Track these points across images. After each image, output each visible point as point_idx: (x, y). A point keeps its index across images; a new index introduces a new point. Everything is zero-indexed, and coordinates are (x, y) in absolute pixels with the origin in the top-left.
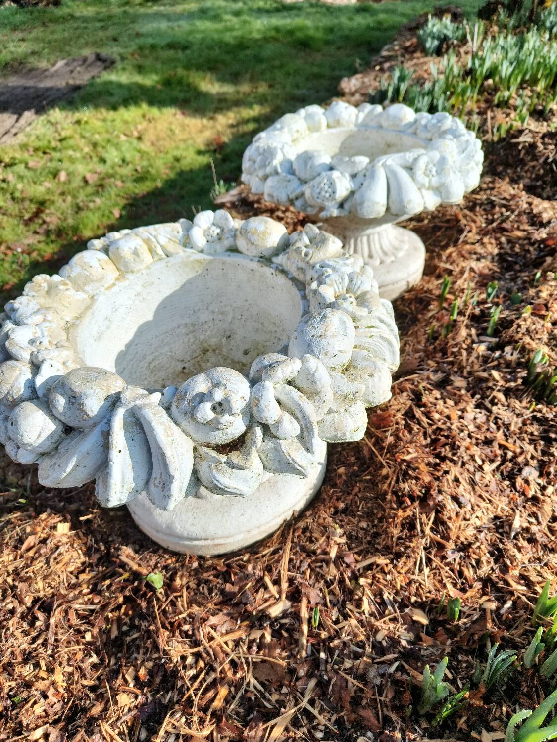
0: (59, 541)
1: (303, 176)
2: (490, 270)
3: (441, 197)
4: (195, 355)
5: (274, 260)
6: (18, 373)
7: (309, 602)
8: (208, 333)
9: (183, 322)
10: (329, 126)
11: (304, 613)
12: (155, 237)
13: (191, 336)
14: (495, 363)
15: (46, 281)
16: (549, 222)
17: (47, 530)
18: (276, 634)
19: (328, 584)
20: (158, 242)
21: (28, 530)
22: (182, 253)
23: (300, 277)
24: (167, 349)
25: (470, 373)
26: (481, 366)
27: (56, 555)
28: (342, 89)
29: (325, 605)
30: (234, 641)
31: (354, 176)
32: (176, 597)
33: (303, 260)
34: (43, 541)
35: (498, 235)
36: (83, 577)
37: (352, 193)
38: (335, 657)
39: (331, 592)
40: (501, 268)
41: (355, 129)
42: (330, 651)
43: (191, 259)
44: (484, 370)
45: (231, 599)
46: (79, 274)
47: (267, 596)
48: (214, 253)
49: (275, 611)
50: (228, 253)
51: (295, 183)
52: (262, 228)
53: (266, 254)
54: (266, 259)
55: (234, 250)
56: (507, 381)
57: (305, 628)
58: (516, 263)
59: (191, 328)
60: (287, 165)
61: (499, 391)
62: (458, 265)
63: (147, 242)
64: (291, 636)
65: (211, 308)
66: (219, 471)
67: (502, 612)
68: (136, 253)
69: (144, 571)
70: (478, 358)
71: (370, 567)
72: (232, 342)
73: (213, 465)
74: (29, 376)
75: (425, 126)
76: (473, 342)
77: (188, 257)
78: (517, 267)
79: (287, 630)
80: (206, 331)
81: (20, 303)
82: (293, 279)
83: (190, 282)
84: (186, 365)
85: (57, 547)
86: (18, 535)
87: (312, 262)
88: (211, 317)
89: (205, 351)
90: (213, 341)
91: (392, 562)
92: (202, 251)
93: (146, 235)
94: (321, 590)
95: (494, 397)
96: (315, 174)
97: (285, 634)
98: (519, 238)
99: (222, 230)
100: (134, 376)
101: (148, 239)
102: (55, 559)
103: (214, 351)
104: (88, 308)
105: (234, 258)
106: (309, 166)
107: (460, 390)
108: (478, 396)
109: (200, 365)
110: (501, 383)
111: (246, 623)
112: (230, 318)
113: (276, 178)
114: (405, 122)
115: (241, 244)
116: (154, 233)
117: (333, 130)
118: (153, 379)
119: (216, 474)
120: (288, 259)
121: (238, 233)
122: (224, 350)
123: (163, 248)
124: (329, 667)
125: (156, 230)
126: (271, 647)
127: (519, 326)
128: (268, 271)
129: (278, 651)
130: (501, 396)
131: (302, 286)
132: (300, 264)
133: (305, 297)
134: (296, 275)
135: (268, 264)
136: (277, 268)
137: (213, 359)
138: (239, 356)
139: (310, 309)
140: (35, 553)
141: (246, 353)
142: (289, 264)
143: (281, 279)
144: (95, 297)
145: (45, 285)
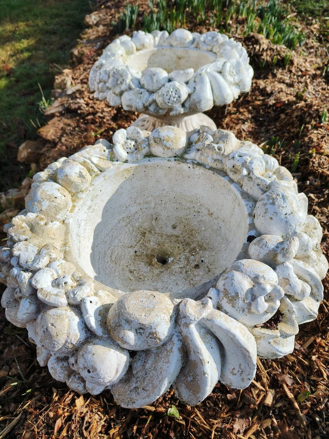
0: (82, 413)
1: (151, 88)
2: (252, 128)
3: (240, 88)
4: (138, 239)
5: (187, 156)
7: (287, 385)
8: (140, 220)
9: (121, 217)
10: (137, 50)
11: (291, 395)
12: (90, 159)
13: (129, 226)
14: (309, 189)
15: (23, 221)
16: (272, 93)
17: (67, 408)
18: (279, 417)
19: (292, 368)
20: (92, 163)
21: (51, 414)
22: (112, 167)
23: (219, 166)
24: (117, 241)
27: (85, 426)
28: (88, 23)
29: (298, 383)
30: (254, 434)
31: (187, 83)
32: (193, 418)
33: (218, 154)
34: (69, 419)
35: (247, 106)
36: (112, 432)
37: (189, 95)
38: (325, 416)
39: (297, 373)
40: (257, 125)
41: (155, 49)
42: (320, 414)
43: (121, 169)
45: (235, 405)
47: (257, 392)
48: (137, 161)
49: (269, 401)
50: (147, 159)
51: (147, 94)
52: (172, 135)
53: (179, 153)
54: (181, 157)
55: (150, 155)
56: (319, 198)
57: (296, 405)
58: (265, 121)
59: (128, 220)
60: (137, 82)
61: (315, 205)
62: (235, 128)
63: (84, 164)
64: (288, 414)
65: (138, 201)
66: (278, 344)
68: (81, 176)
69: (162, 409)
71: (311, 347)
72: (160, 222)
73: (272, 341)
74: (76, 319)
75: (205, 42)
77: (118, 168)
78: (266, 123)
79: (284, 411)
80: (138, 219)
81: (19, 250)
82: (211, 169)
83: (121, 187)
84: (136, 249)
85: (83, 419)
86: (43, 422)
87: (226, 154)
88: (139, 208)
89: (144, 234)
90: (146, 225)
91: (322, 338)
92: (126, 161)
93: (82, 159)
94: (290, 374)
95: (314, 210)
96: (160, 86)
97: (285, 415)
98: (259, 105)
99: (136, 142)
101: (85, 162)
102: (86, 429)
103: (150, 232)
105: (153, 161)
106: (155, 81)
109: (145, 246)
110: (316, 200)
111: (256, 417)
112: (153, 205)
113: (131, 92)
114: (188, 40)
115: (157, 150)
116: (87, 156)
117: (141, 52)
118: (120, 269)
119: (277, 347)
120: (201, 154)
121: (152, 142)
122: (157, 229)
123: (96, 166)
124: (323, 424)
125: (88, 153)
126: (281, 427)
127: (314, 163)
128: (184, 166)
129: (287, 429)
130: (317, 208)
131: (223, 173)
132: (215, 157)
133: (232, 181)
134: (214, 165)
135: (184, 161)
136: (193, 162)
137: (152, 239)
138: (169, 231)
139: (245, 190)
140: (68, 432)
141: (174, 227)
142: (203, 158)
143: (199, 170)
144: (66, 222)
145: (24, 225)
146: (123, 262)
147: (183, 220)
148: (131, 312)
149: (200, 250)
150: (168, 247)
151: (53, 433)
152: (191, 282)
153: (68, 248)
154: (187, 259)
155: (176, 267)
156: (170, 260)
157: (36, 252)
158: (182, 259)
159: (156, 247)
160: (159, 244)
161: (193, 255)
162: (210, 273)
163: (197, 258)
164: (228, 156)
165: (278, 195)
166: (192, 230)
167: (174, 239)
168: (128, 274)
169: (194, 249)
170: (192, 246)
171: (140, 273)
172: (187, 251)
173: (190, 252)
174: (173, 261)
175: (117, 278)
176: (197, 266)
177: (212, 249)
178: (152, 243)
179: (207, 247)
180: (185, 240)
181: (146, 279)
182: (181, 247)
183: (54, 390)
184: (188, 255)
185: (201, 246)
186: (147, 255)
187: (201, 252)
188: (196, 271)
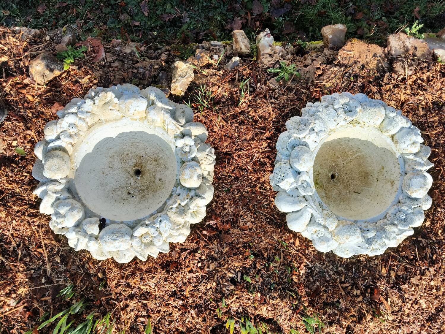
1: (292, 156)
4: (152, 157)
6: (52, 134)
8: (163, 158)
10: (392, 137)
22: (171, 138)
25: (218, 271)
26: (220, 276)
37: (284, 191)
41: (398, 155)
44: (217, 278)
59: (160, 150)
67: (112, 301)
70: (225, 274)
72: (164, 170)
74: (54, 138)
76: (234, 270)
80: (163, 156)
81: (88, 102)
84: (145, 156)
89: (156, 160)
90: (161, 162)
92: (176, 147)
99: (189, 152)
100: (123, 142)
103: (157, 164)
104: (115, 120)
106: (295, 159)
107: (207, 268)
108: (207, 276)
109: (147, 162)
114: (408, 193)
117: (389, 141)
118: (128, 148)
122: (159, 168)
134: (166, 205)
135: (176, 185)
136: (173, 191)
137: (152, 166)
138: (158, 177)
141: (160, 180)
142: (173, 198)
143: (168, 195)
144: (124, 118)
145: (108, 98)
146: (134, 150)
147: (163, 185)
148: (49, 161)
149: (142, 196)
150: (147, 176)
152: (117, 190)
153: (104, 123)
154: (137, 188)
155: (132, 181)
156: (139, 178)
157: (88, 111)
158: (137, 184)
159: (147, 168)
160: (149, 170)
161: (139, 191)
162: (122, 200)
163: (137, 194)
165: (118, 237)
166: (156, 191)
167: (152, 179)
168: (126, 153)
169: (144, 192)
170: (146, 191)
171: (127, 161)
172: (143, 188)
173: (142, 190)
174: (137, 179)
175: (121, 147)
176: (129, 193)
177: (139, 203)
178: (149, 166)
179: (142, 199)
180: (151, 186)
181: (123, 164)
182: (146, 184)
184: (140, 188)
185: (144, 196)
186: (141, 163)
187: (140, 196)
188: (125, 193)
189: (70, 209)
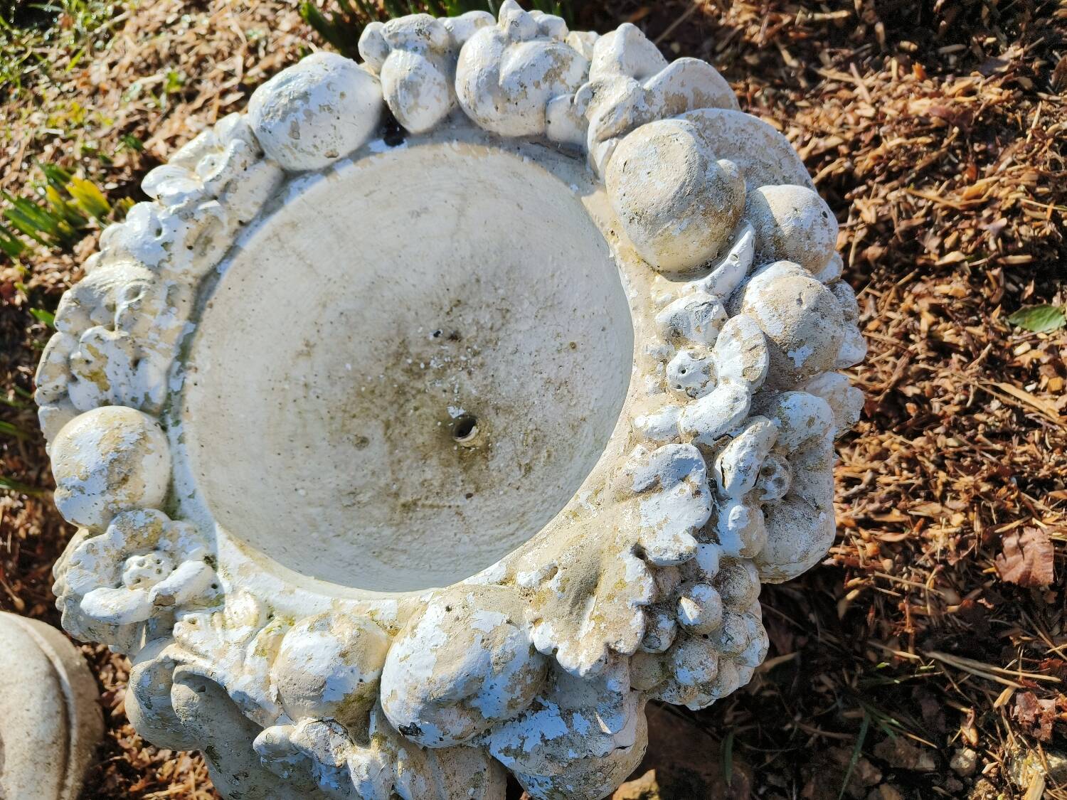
4: (428, 512)
5: (158, 399)
12: (243, 644)
13: (401, 546)
20: (252, 636)
23: (186, 295)
24: (460, 549)
33: (151, 294)
46: (487, 607)
50: (186, 507)
53: (152, 421)
54: (164, 416)
55: (170, 505)
59: (387, 553)
63: (269, 649)
72: (359, 482)
77: (243, 572)
80: (370, 535)
81: (676, 539)
82: (195, 317)
84: (460, 501)
87: (148, 276)
89: (409, 506)
90: (380, 511)
92: (210, 560)
93: (253, 664)
99: (128, 553)
101: (260, 652)
103: (397, 495)
105: (192, 481)
109: (442, 485)
116: (234, 653)
118: (533, 496)
120: (152, 348)
122: (382, 482)
128: (193, 398)
131: (206, 284)
132: (159, 304)
133: (231, 252)
134: (185, 309)
135: (175, 399)
136: (179, 372)
137: (416, 478)
138: (377, 450)
139: (255, 210)
140: (888, 511)
141: (363, 442)
142: (162, 345)
143: (202, 354)
145: (587, 626)
146: (512, 503)
147: (337, 425)
149: (408, 355)
150: (424, 436)
151: (911, 539)
152: (498, 325)
154: (441, 374)
155: (471, 387)
156: (456, 413)
157: (655, 498)
158: (446, 386)
159: (434, 461)
160: (425, 458)
161: (427, 365)
162: (463, 297)
163: (430, 352)
164: (156, 269)
165: (280, 95)
166: (359, 394)
167: (397, 430)
168: (538, 471)
169: (409, 371)
170: (402, 378)
171: (520, 448)
172: (419, 385)
173: (420, 376)
174: (458, 404)
175: (561, 483)
176: (455, 337)
177: (400, 324)
178: (428, 475)
179: (398, 341)
180: (392, 403)
181: (531, 427)
182: (413, 403)
183: (842, 609)
184: (430, 376)
185: (398, 356)
186: (466, 470)
187: (413, 350)
188: (469, 333)
189: (498, 74)
